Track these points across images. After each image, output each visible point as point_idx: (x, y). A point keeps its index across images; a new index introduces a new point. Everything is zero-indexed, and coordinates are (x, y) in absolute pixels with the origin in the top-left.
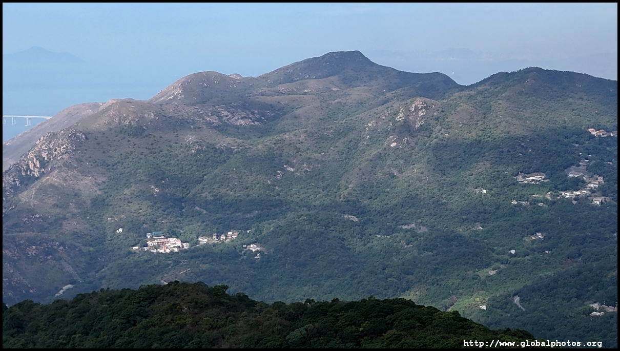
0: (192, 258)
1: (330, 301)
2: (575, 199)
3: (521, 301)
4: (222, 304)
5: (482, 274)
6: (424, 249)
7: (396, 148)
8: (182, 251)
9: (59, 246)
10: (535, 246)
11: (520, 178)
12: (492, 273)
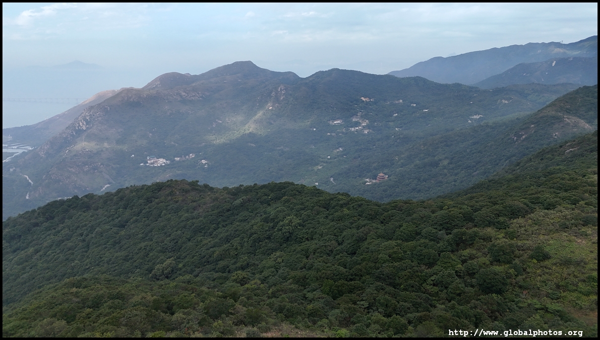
0: (172, 168)
1: (253, 185)
2: (356, 131)
3: (334, 180)
4: (197, 190)
5: (316, 168)
6: (288, 158)
7: (272, 110)
8: (166, 164)
9: (101, 165)
10: (339, 154)
11: (331, 123)
12: (320, 168)
